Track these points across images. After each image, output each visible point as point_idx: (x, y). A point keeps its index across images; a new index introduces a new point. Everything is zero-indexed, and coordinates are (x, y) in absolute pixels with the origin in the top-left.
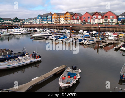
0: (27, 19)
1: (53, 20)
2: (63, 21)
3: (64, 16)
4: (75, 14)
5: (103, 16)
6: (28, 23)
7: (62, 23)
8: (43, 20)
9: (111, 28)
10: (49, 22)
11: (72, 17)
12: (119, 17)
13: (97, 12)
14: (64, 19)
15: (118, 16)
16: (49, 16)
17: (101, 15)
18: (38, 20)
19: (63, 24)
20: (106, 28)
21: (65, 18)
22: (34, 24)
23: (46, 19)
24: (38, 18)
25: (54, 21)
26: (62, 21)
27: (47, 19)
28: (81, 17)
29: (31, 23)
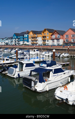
6: (3, 44)
7: (40, 44)
8: (19, 40)
10: (25, 43)
11: (52, 35)
14: (41, 39)
18: (14, 40)
21: (43, 37)
22: (10, 45)
23: (22, 39)
24: (14, 37)
25: (31, 41)
28: (63, 36)
29: (7, 44)
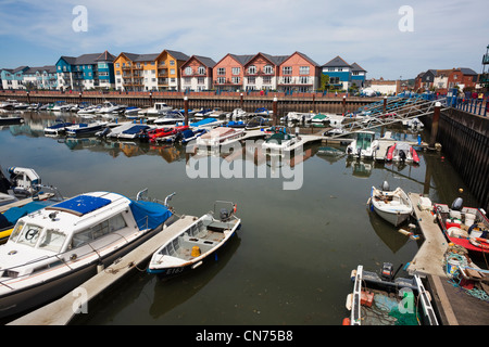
0: (11, 71)
1: (117, 77)
2: (154, 80)
3: (155, 67)
4: (193, 58)
5: (278, 67)
6: (15, 85)
7: (150, 88)
8: (79, 76)
9: (304, 102)
10: (101, 85)
11: (183, 68)
12: (325, 70)
13: (259, 55)
14: (155, 76)
15: (321, 68)
16: (102, 65)
17: (273, 66)
18: (60, 77)
19: (154, 90)
20: (288, 102)
21: (159, 71)
22: (43, 90)
23: (90, 74)
24: (59, 68)
25: (122, 80)
26: (150, 80)
27: (94, 73)
28: (211, 70)
29: (30, 85)
